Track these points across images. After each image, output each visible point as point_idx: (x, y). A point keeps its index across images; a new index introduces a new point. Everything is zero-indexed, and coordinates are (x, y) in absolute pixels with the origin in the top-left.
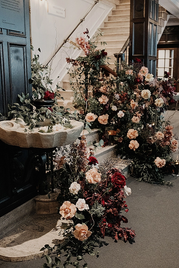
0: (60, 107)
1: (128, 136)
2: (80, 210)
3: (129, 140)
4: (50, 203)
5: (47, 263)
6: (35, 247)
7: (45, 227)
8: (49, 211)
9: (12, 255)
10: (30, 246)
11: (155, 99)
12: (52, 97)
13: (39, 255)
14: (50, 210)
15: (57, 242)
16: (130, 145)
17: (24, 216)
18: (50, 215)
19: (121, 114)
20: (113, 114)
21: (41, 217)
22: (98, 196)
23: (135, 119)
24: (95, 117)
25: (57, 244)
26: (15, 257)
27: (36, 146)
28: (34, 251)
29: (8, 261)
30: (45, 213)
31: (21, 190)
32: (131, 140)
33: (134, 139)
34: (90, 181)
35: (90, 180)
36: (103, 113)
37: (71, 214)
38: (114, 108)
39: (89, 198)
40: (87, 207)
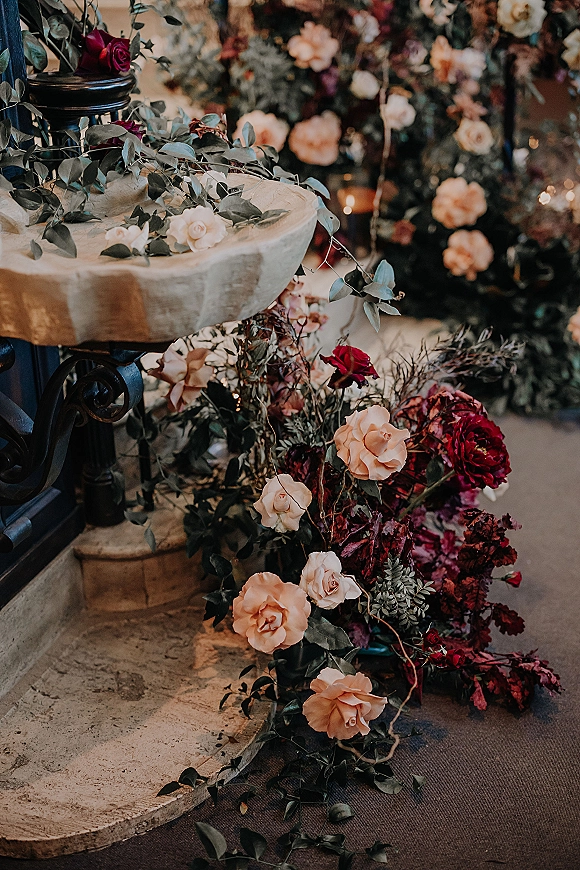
0: (151, 104)
1: (439, 213)
2: (322, 604)
3: (444, 233)
4: (146, 562)
5: (207, 858)
6: (128, 780)
7: (144, 674)
8: (147, 597)
9: (35, 831)
10: (105, 775)
11: (566, 34)
12: (120, 62)
13: (158, 815)
14: (150, 590)
15: (218, 745)
16: (449, 256)
17: (43, 630)
18: (149, 612)
19: (397, 111)
20: (359, 114)
21: (114, 624)
22: (396, 531)
23: (474, 134)
24: (277, 131)
25: (223, 754)
26: (51, 838)
27: (110, 332)
28: (129, 800)
29: (18, 857)
30: (126, 606)
31: (24, 523)
32: (452, 231)
33: (467, 228)
34: (358, 472)
35: (361, 464)
36: (312, 108)
37: (286, 629)
38: (364, 85)
39: (355, 546)
40: (350, 589)
